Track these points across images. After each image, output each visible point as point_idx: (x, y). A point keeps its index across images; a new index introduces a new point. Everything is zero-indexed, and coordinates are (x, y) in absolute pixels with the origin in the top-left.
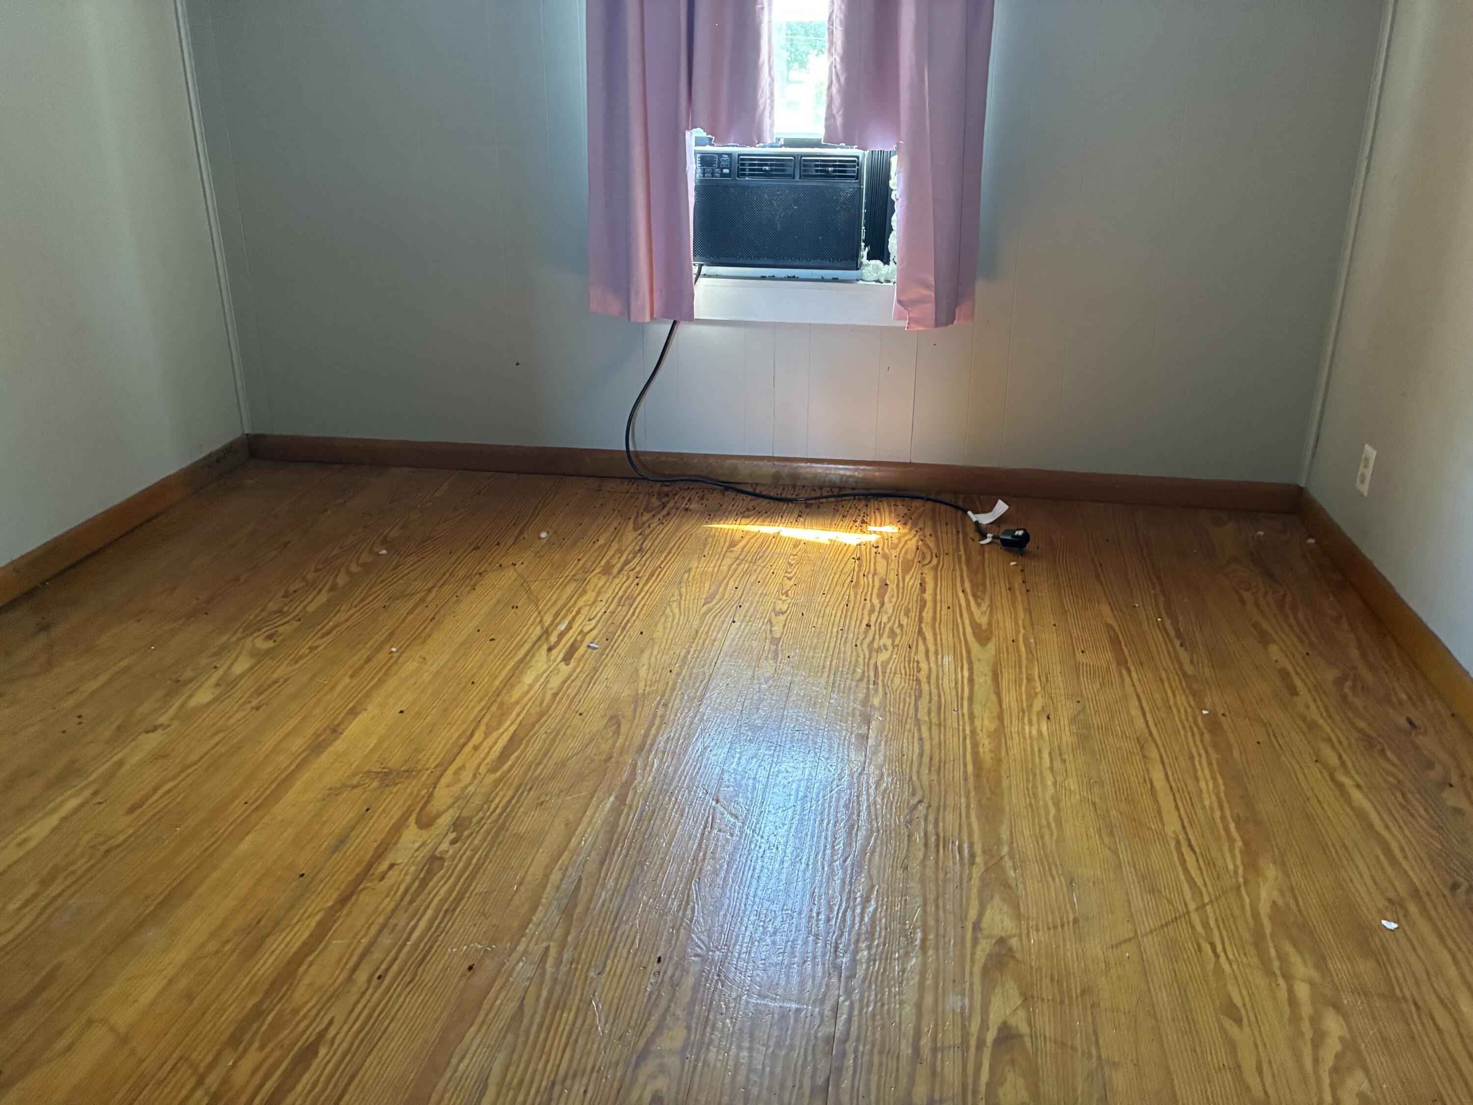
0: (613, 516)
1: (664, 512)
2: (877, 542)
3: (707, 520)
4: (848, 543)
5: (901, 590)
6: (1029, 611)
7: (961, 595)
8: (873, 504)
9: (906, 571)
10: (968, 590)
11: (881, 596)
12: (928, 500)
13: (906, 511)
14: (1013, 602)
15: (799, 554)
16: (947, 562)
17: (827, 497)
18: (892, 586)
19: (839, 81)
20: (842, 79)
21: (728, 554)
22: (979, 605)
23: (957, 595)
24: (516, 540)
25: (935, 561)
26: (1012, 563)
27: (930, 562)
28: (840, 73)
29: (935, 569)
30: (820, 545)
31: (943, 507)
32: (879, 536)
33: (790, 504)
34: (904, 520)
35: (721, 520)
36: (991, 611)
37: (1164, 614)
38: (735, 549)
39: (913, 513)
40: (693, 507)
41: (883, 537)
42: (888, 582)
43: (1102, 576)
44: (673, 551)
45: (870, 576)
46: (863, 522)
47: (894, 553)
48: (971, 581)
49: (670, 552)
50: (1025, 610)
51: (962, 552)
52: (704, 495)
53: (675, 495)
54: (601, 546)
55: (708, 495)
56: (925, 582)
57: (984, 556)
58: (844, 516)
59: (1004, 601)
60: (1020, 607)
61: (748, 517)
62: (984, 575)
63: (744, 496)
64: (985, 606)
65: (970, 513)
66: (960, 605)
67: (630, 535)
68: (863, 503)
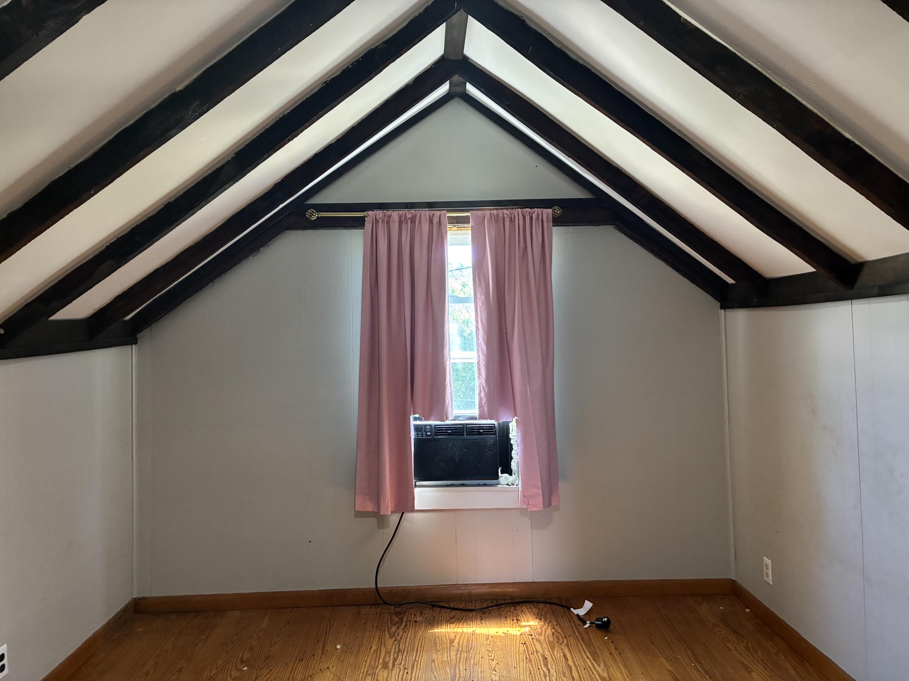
0: (375, 630)
1: (403, 625)
2: (530, 632)
3: (430, 627)
4: (515, 634)
5: (555, 661)
6: (625, 666)
7: (587, 660)
8: (518, 608)
9: (553, 648)
10: (590, 657)
11: (546, 665)
12: (546, 603)
13: (537, 611)
14: (615, 662)
15: (491, 644)
16: (572, 640)
17: (492, 606)
18: (549, 659)
19: (485, 391)
20: (486, 390)
21: (452, 648)
22: (599, 666)
23: (585, 660)
24: (323, 651)
25: (565, 641)
26: (606, 638)
27: (563, 641)
28: (485, 387)
29: (567, 645)
30: (500, 637)
31: (556, 607)
32: (530, 628)
33: (473, 613)
34: (539, 616)
35: (438, 626)
36: (607, 669)
37: (694, 662)
38: (454, 644)
39: (542, 612)
40: (418, 619)
41: (532, 628)
42: (547, 657)
43: (654, 641)
44: (419, 649)
45: (535, 653)
46: (518, 620)
47: (542, 638)
48: (589, 651)
49: (417, 650)
50: (624, 666)
51: (577, 634)
52: (421, 612)
53: (405, 613)
54: (375, 651)
55: (424, 611)
56: (566, 655)
57: (589, 635)
58: (506, 618)
59: (611, 662)
60: (621, 665)
61: (453, 623)
62: (594, 647)
63: (445, 610)
64: (602, 665)
65: (572, 609)
66: (590, 667)
67: (390, 642)
68: (512, 609)
